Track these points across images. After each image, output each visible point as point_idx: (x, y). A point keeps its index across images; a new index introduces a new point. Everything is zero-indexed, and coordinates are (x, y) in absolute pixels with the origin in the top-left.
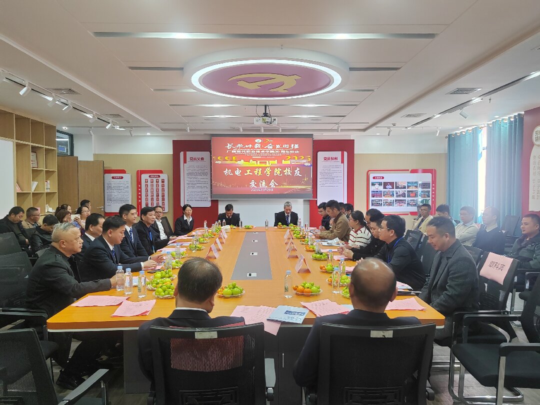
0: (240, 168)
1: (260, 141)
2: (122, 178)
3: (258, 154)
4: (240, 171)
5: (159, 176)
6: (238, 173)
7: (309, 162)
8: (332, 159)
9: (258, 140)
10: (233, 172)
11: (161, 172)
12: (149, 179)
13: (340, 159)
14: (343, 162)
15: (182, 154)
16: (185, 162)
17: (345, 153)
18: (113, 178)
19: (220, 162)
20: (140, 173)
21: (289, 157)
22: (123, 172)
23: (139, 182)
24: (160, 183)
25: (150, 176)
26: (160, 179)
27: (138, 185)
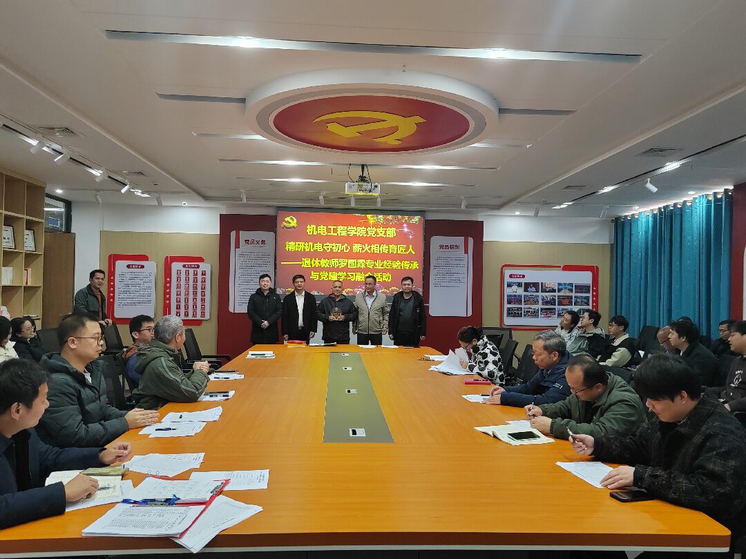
5: (198, 267)
8: (452, 247)
11: (201, 260)
12: (183, 270)
13: (462, 248)
14: (466, 252)
15: (233, 234)
16: (237, 246)
17: (471, 240)
20: (169, 261)
22: (145, 258)
23: (168, 273)
26: (199, 271)
27: (166, 278)
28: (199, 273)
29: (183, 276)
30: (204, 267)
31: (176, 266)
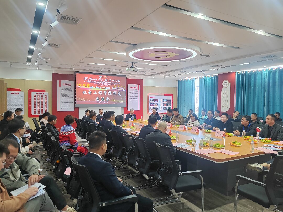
0: (91, 90)
2: (18, 94)
3: (100, 83)
5: (43, 94)
6: (90, 93)
7: (124, 89)
8: (134, 88)
9: (101, 77)
10: (87, 92)
11: (44, 91)
12: (37, 95)
13: (137, 88)
15: (58, 81)
16: (60, 86)
17: (140, 85)
18: (12, 93)
20: (30, 91)
21: (116, 86)
22: (19, 90)
23: (30, 97)
25: (37, 93)
28: (44, 97)
29: (37, 98)
30: (46, 94)
31: (33, 94)
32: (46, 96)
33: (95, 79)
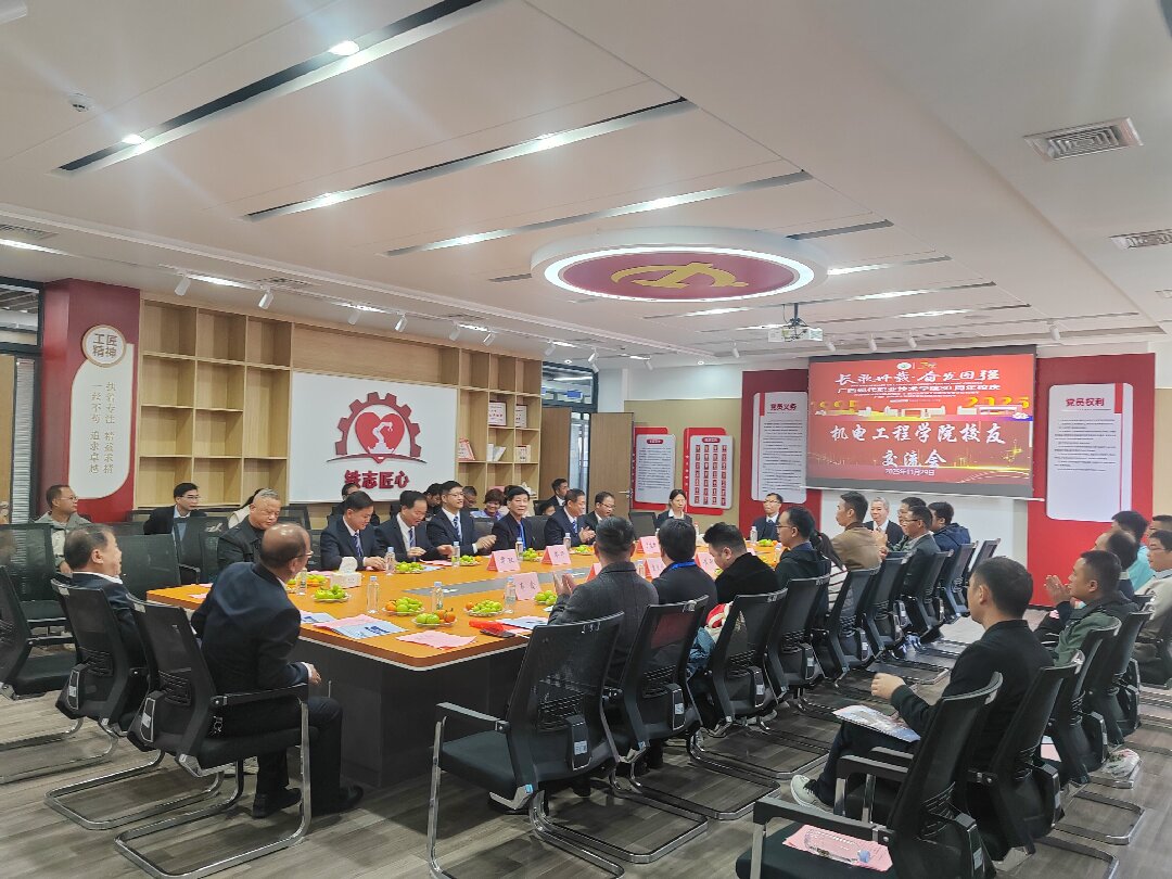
0: (864, 424)
1: (908, 366)
2: (662, 442)
3: (902, 392)
4: (864, 431)
5: (718, 440)
6: (858, 433)
7: (1024, 410)
8: (1089, 402)
9: (904, 365)
10: (849, 432)
11: (721, 432)
12: (703, 445)
13: (1110, 402)
14: (1119, 409)
15: (757, 397)
16: (762, 413)
17: (1128, 389)
18: (648, 442)
19: (825, 413)
20: (688, 434)
21: (975, 400)
22: (664, 431)
23: (687, 450)
24: (720, 453)
25: (703, 440)
26: (720, 445)
27: (685, 455)
28: (720, 449)
29: (702, 453)
30: (726, 440)
31: (696, 440)
32: (724, 450)
33: (879, 379)
